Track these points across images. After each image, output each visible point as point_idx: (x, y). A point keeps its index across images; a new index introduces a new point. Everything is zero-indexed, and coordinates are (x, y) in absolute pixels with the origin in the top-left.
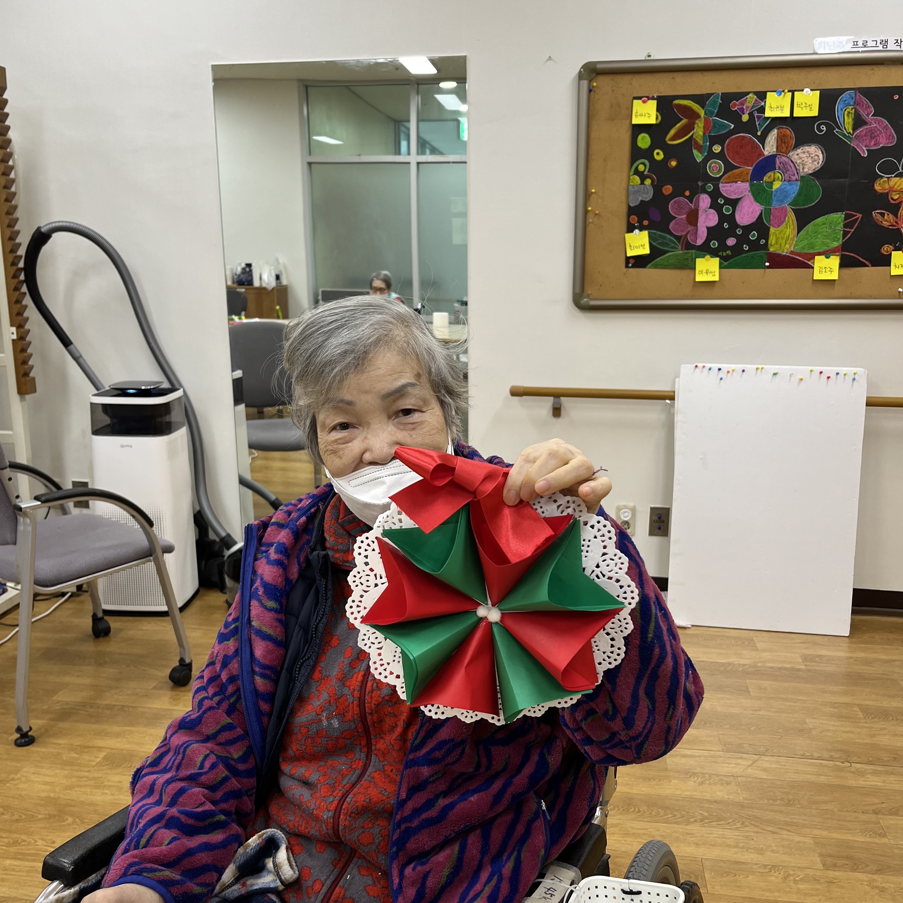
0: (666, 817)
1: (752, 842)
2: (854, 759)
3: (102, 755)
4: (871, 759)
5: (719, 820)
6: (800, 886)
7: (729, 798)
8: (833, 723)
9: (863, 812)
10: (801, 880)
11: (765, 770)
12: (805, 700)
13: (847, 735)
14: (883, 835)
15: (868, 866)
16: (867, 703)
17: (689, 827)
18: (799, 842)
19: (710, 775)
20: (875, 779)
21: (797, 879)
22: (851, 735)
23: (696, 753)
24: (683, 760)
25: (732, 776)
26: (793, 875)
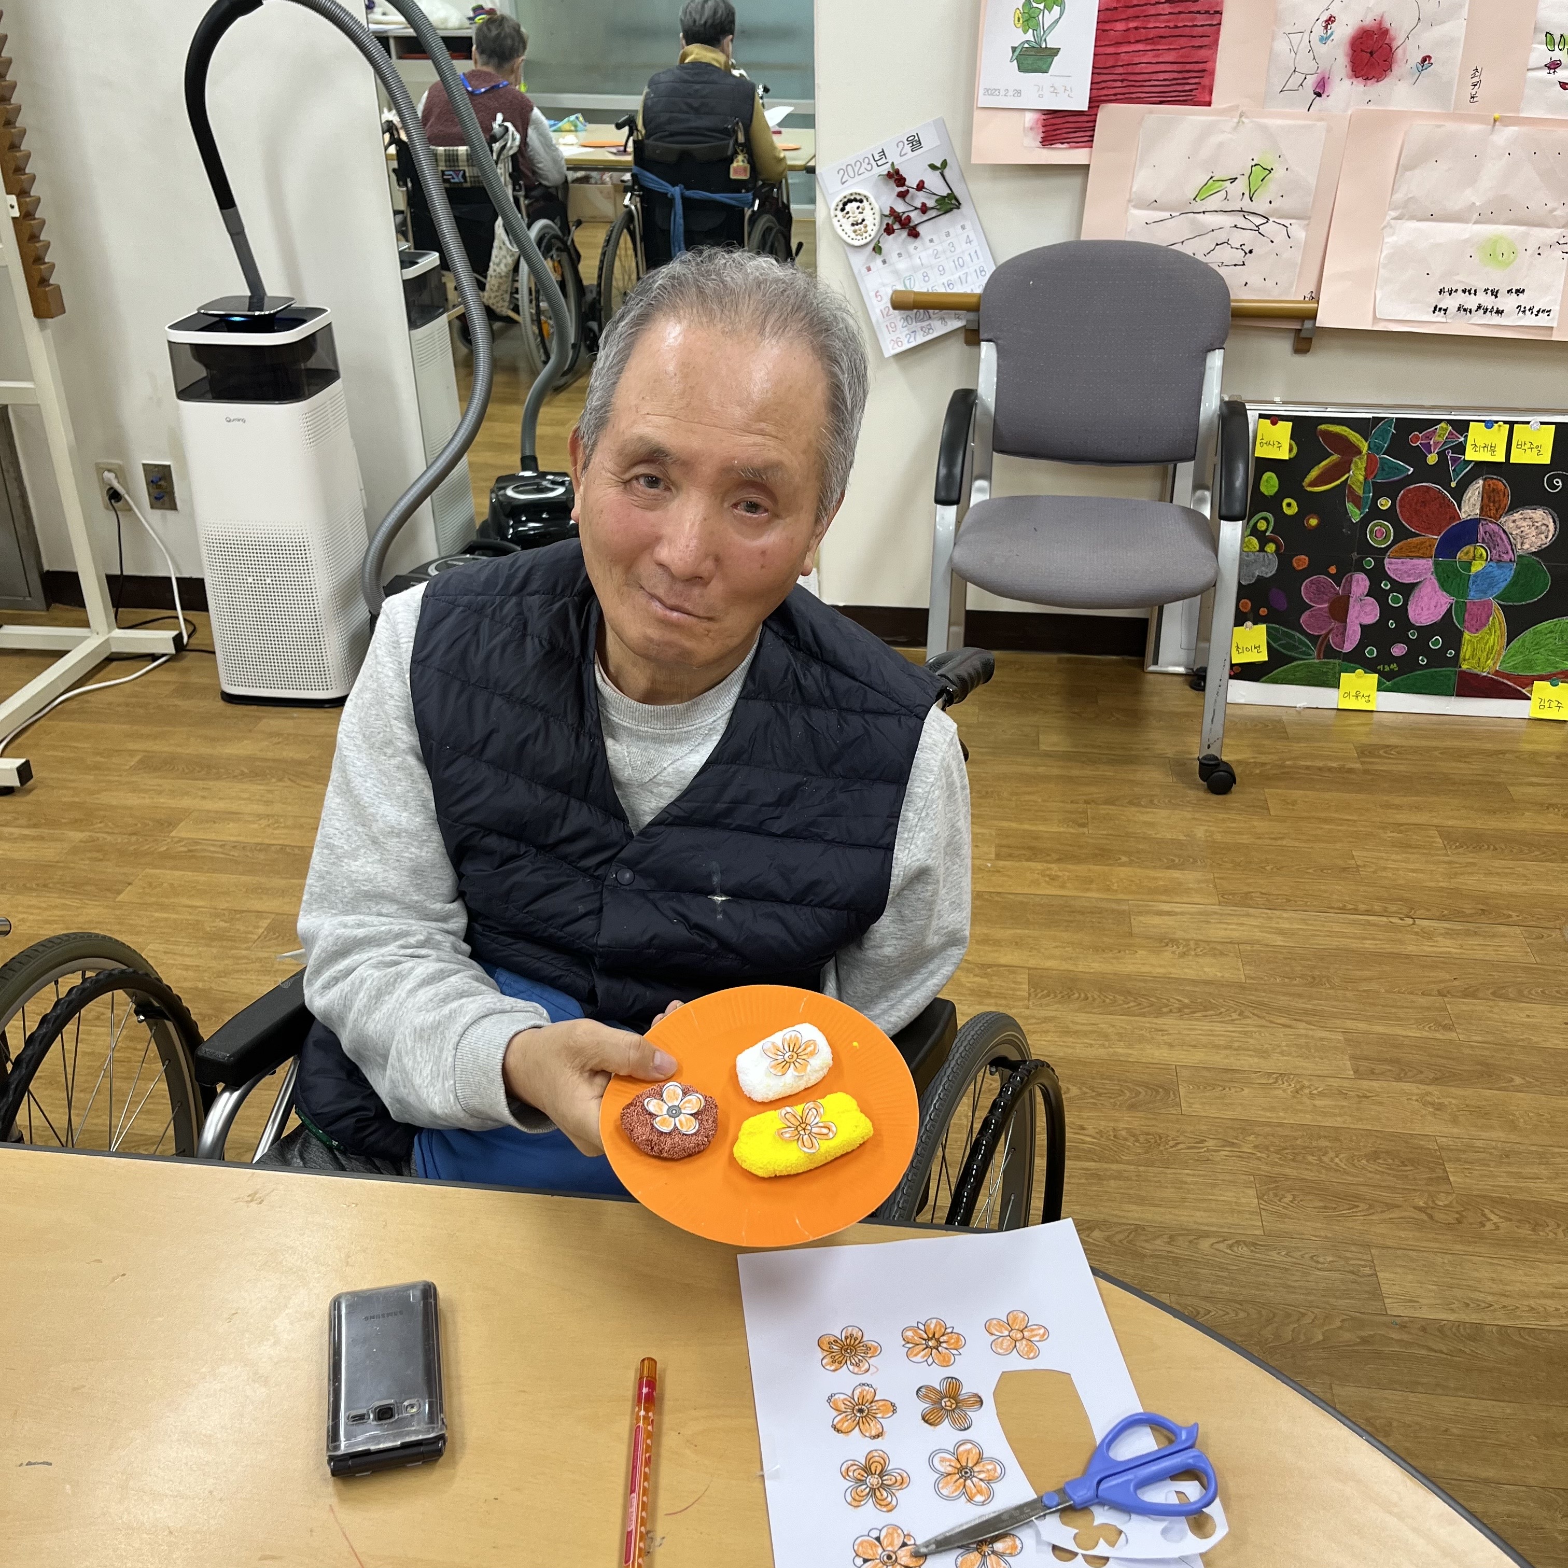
0: (1126, 1006)
1: (1251, 1041)
2: (1419, 913)
3: (265, 923)
4: (1446, 912)
5: (1206, 1009)
6: (1317, 1103)
7: (1222, 977)
8: (1394, 857)
9: (1423, 994)
10: (1321, 1094)
11: (1281, 932)
12: (1355, 821)
13: (1414, 875)
14: (1449, 1028)
15: (1421, 1072)
16: (1451, 823)
17: (1160, 1021)
18: (1322, 1039)
19: (1197, 942)
20: (1449, 942)
21: (1315, 1092)
22: (1421, 876)
23: (1177, 908)
24: (1156, 920)
25: (1231, 943)
26: (1309, 1087)
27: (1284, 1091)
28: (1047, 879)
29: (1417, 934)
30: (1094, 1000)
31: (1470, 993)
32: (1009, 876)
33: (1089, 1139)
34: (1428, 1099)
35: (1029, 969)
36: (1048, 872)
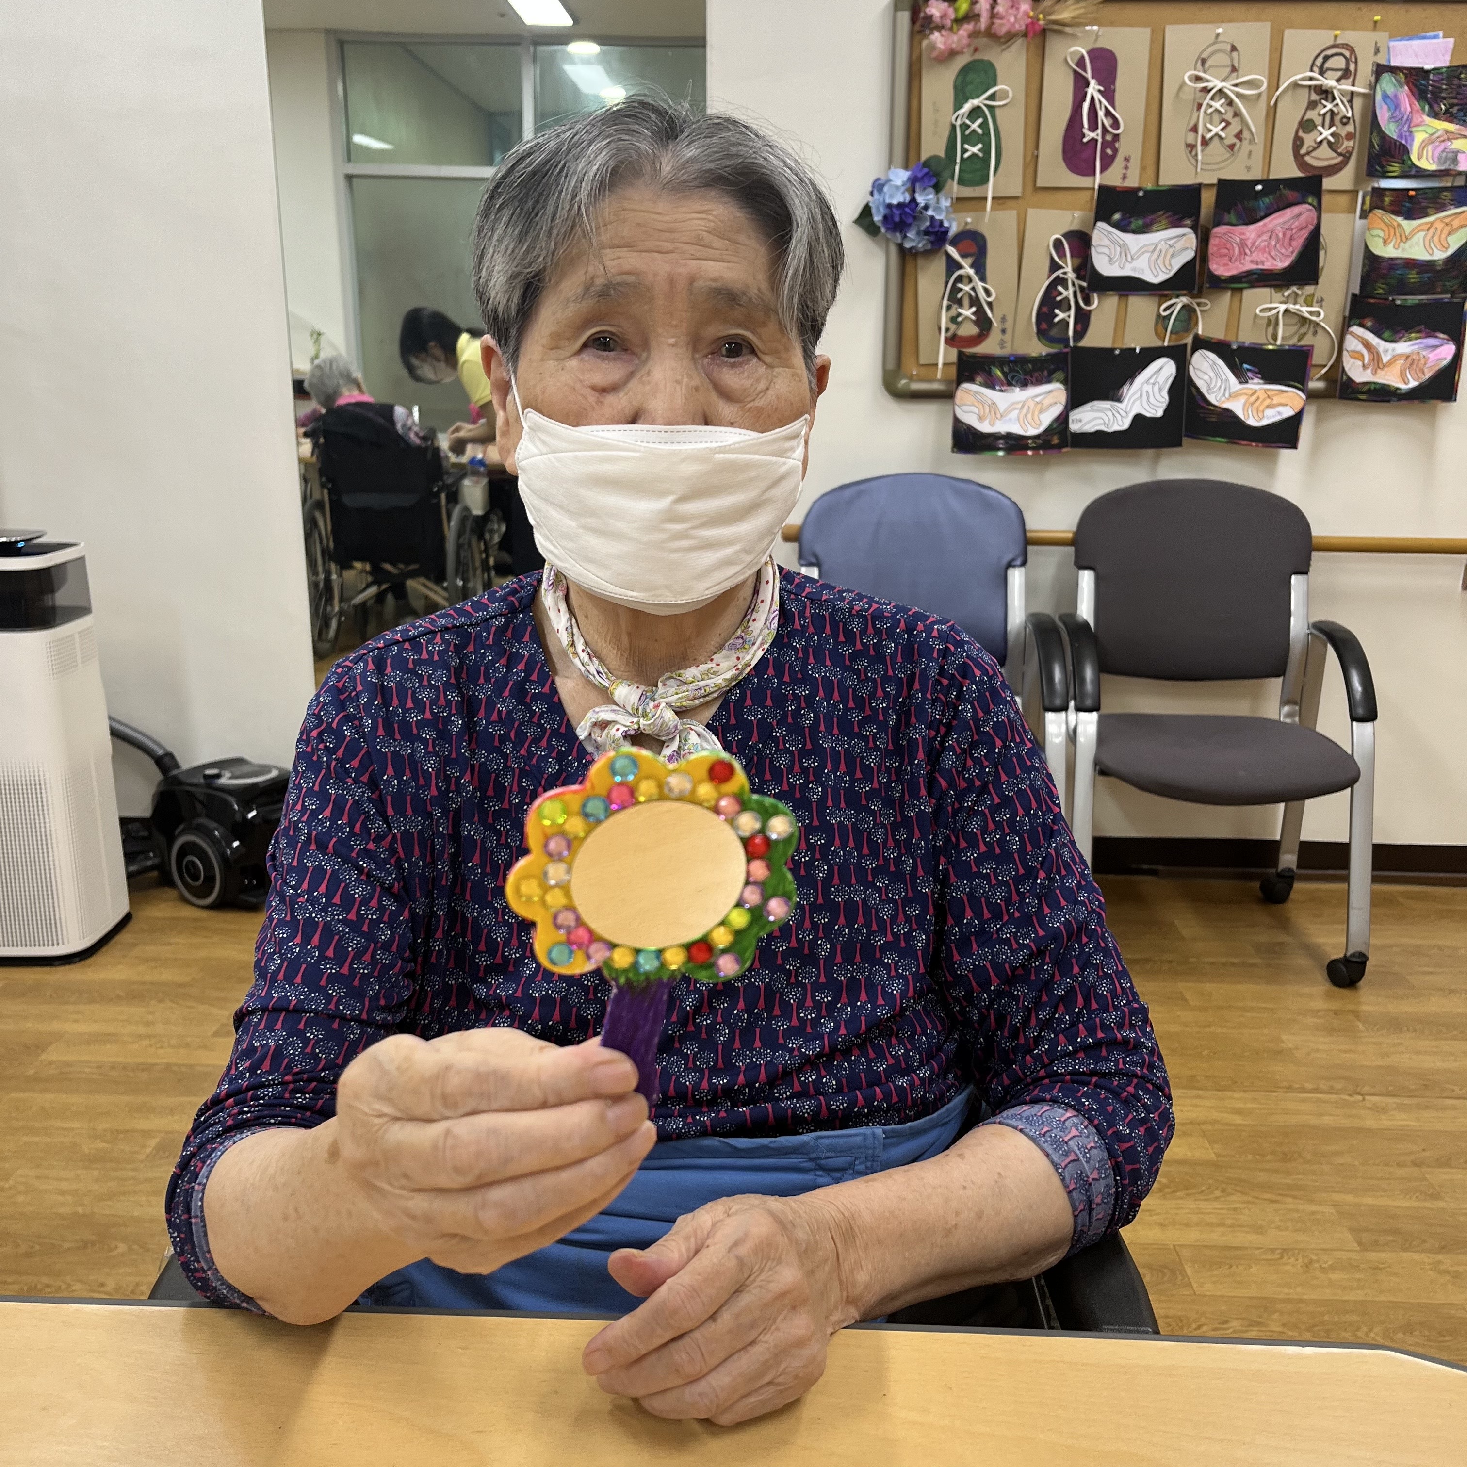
1: (1243, 1218)
2: (1367, 1089)
4: (1390, 1088)
6: (1331, 1276)
7: (1193, 1156)
9: (1398, 1165)
11: (1237, 1112)
13: (1347, 1055)
14: (1436, 1197)
15: (1425, 1241)
20: (1404, 1116)
21: (1325, 1266)
22: (1353, 1056)
27: (1293, 1266)
29: (1370, 1109)
31: (1444, 1162)
34: (1442, 1267)
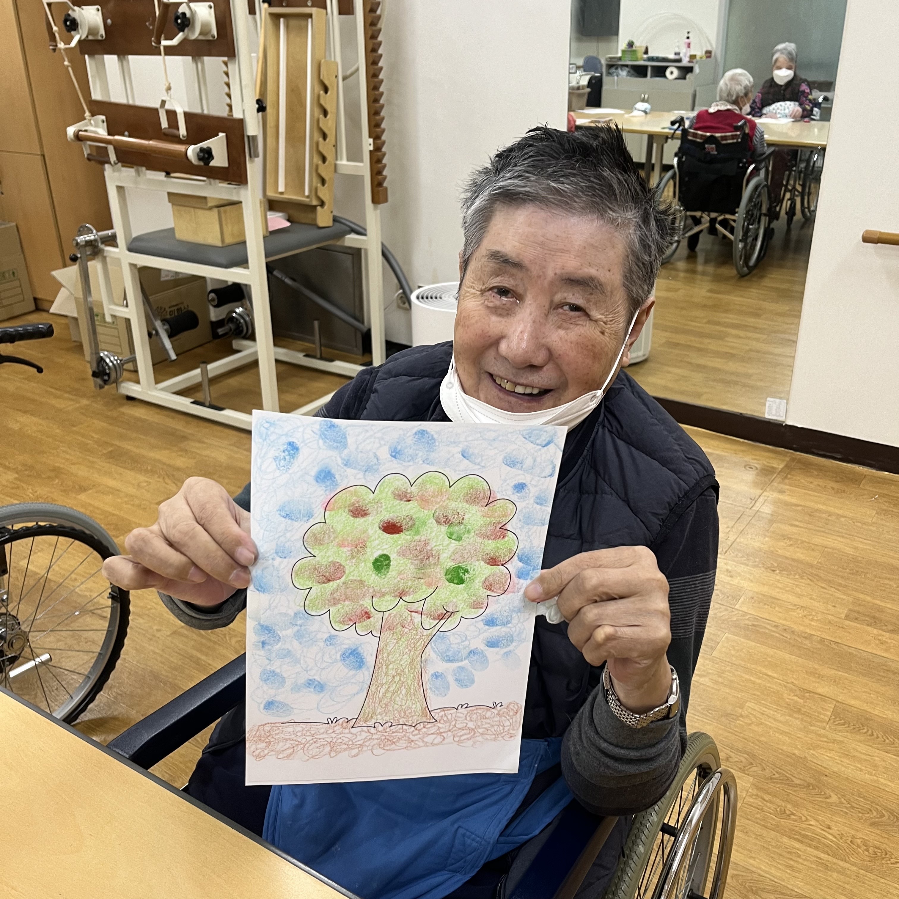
28: (877, 642)
30: (878, 737)
32: (850, 633)
33: (830, 837)
35: (838, 701)
36: (880, 638)
